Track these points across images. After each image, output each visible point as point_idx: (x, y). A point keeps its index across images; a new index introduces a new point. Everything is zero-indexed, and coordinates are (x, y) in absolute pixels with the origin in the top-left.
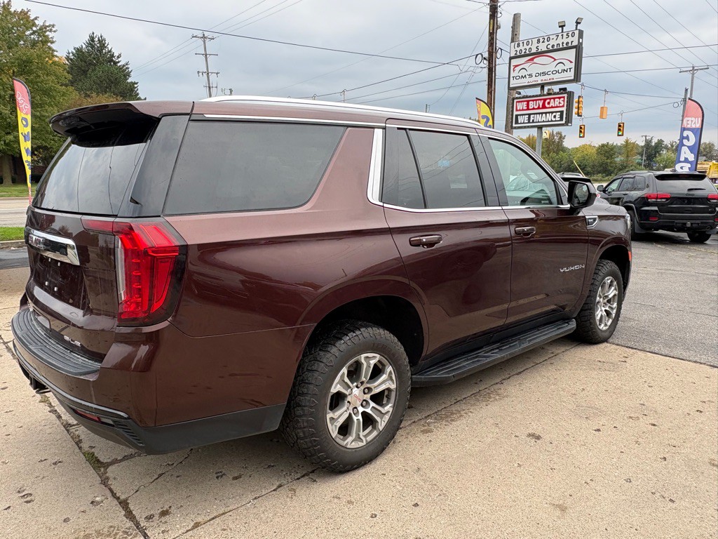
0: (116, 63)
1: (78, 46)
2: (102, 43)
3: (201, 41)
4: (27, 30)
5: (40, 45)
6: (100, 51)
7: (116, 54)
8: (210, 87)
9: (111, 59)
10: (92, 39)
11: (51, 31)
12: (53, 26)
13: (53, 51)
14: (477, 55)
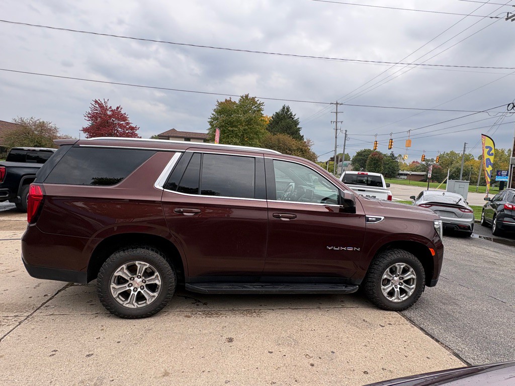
0: (293, 119)
1: (278, 112)
2: (288, 109)
3: (335, 105)
4: (253, 106)
5: (256, 112)
6: (286, 113)
7: (293, 114)
8: (336, 130)
9: (291, 117)
10: (284, 108)
11: (262, 105)
12: (263, 103)
13: (262, 114)
14: (509, 105)
